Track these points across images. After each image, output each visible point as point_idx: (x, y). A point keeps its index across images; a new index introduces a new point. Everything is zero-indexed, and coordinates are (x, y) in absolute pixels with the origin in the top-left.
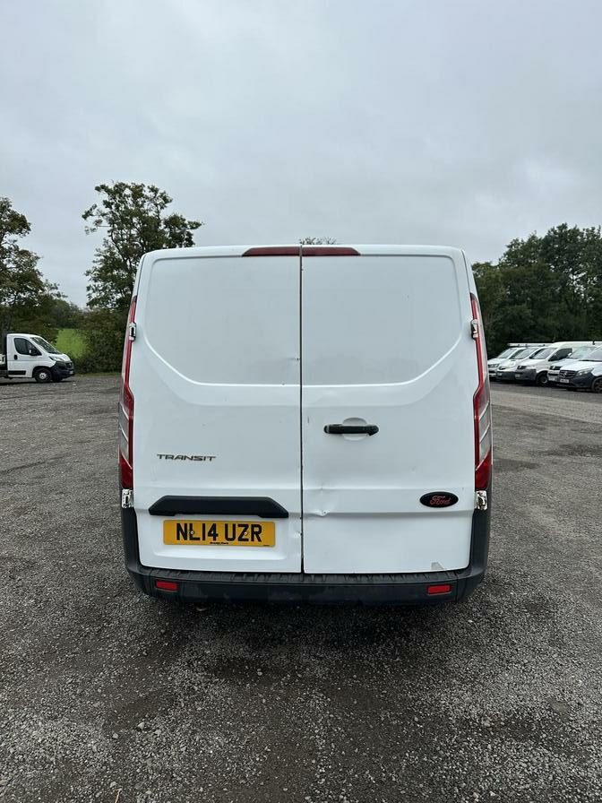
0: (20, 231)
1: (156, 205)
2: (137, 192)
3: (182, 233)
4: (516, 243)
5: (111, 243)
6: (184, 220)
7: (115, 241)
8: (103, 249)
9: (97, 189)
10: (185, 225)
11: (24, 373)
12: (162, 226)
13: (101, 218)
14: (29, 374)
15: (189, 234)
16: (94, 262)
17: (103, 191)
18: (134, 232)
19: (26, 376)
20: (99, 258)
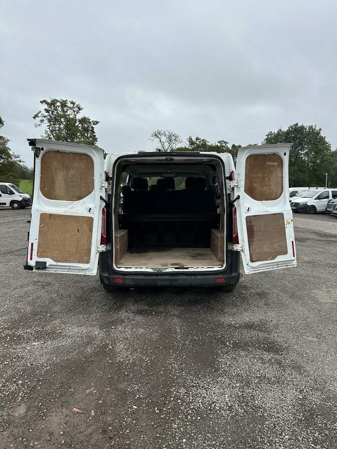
1: (74, 111)
2: (64, 104)
3: (88, 127)
4: (271, 133)
5: (49, 132)
6: (90, 120)
7: (52, 131)
8: (45, 135)
9: (41, 102)
10: (90, 123)
11: (5, 204)
12: (78, 123)
13: (43, 118)
14: (8, 204)
15: (92, 128)
17: (44, 103)
18: (62, 126)
19: (6, 205)
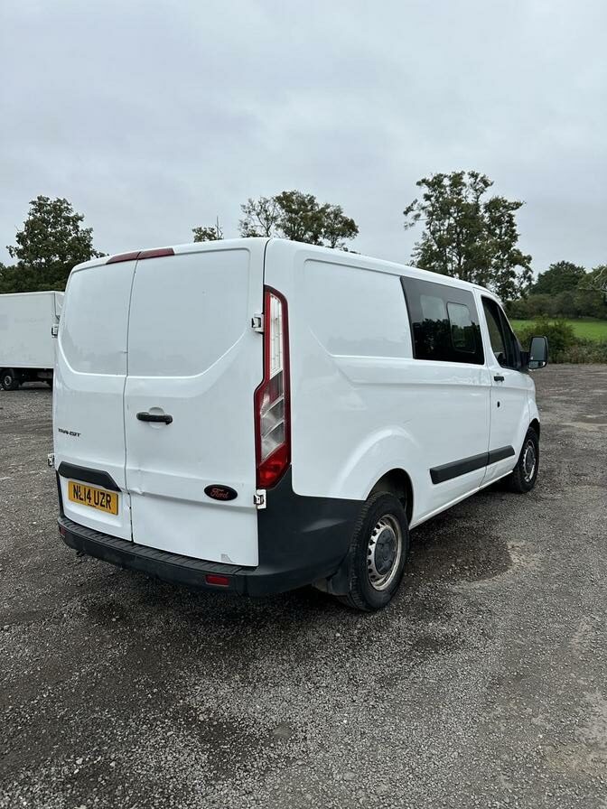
0: (350, 235)
1: (476, 190)
2: (457, 180)
5: (429, 236)
6: (505, 201)
7: (433, 233)
8: (421, 242)
9: (419, 184)
10: (505, 207)
12: (482, 211)
13: (421, 212)
15: (510, 216)
16: (412, 256)
17: (424, 185)
20: (417, 252)
